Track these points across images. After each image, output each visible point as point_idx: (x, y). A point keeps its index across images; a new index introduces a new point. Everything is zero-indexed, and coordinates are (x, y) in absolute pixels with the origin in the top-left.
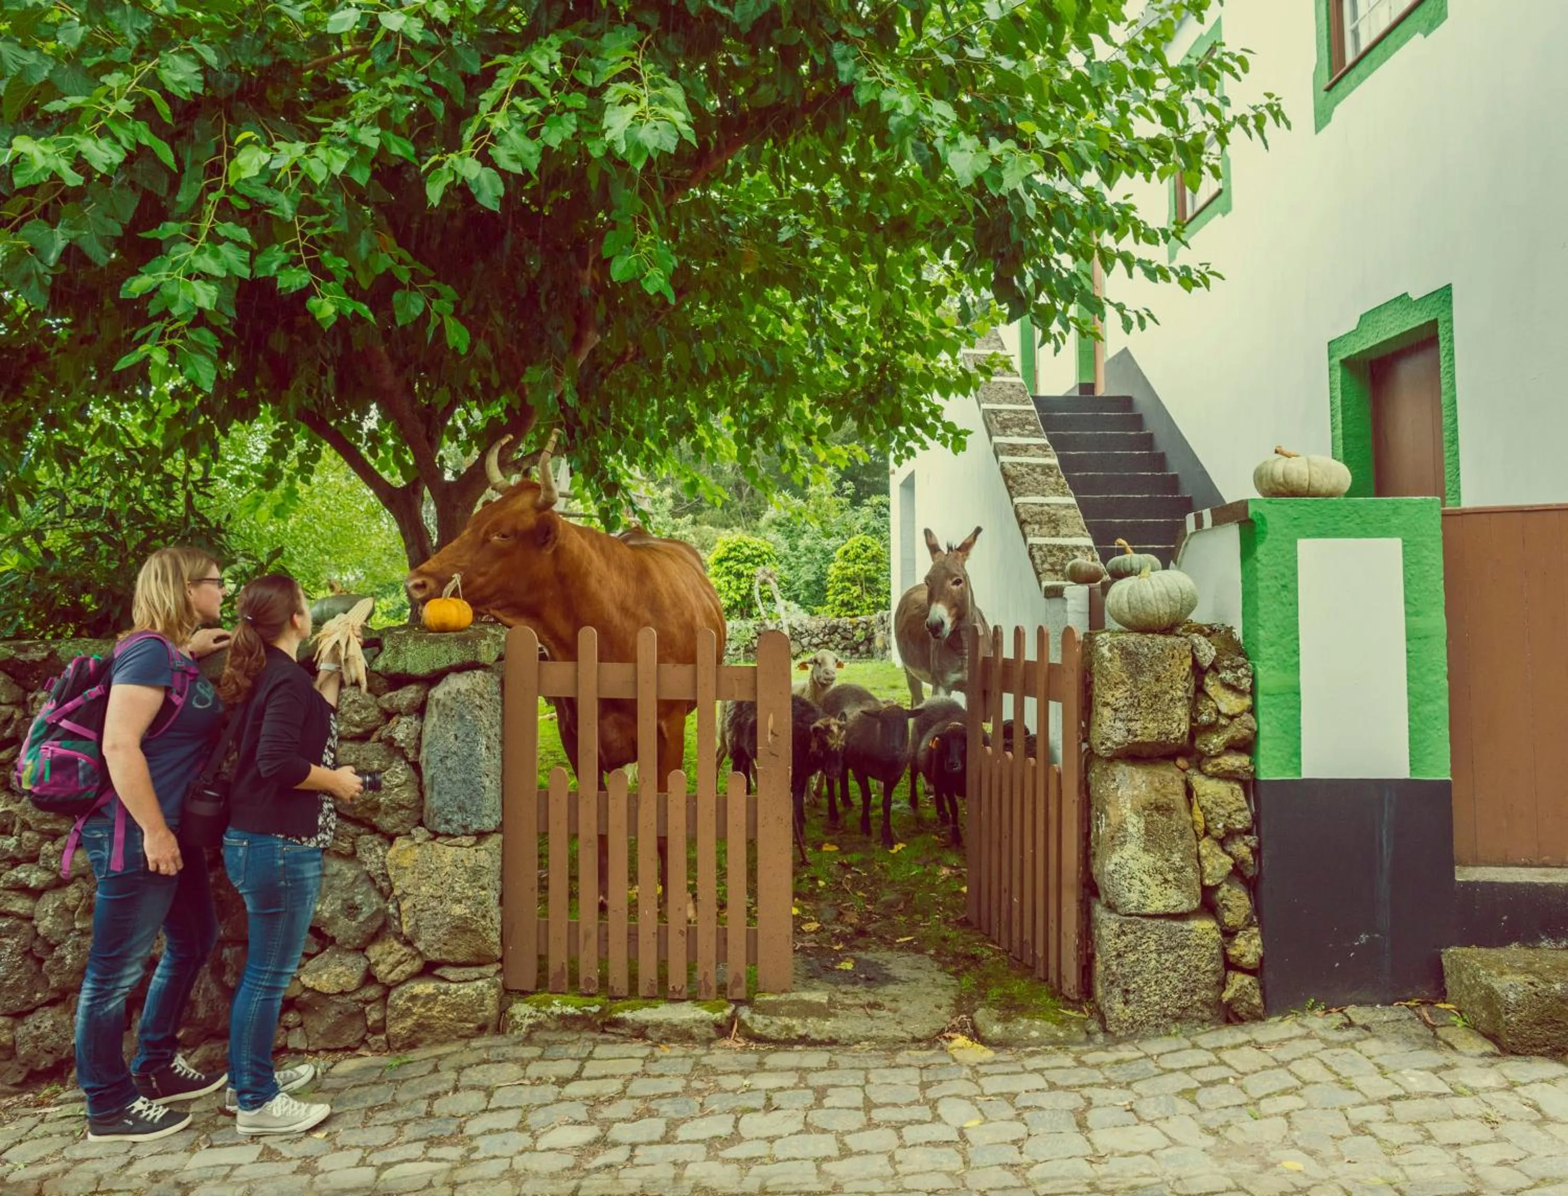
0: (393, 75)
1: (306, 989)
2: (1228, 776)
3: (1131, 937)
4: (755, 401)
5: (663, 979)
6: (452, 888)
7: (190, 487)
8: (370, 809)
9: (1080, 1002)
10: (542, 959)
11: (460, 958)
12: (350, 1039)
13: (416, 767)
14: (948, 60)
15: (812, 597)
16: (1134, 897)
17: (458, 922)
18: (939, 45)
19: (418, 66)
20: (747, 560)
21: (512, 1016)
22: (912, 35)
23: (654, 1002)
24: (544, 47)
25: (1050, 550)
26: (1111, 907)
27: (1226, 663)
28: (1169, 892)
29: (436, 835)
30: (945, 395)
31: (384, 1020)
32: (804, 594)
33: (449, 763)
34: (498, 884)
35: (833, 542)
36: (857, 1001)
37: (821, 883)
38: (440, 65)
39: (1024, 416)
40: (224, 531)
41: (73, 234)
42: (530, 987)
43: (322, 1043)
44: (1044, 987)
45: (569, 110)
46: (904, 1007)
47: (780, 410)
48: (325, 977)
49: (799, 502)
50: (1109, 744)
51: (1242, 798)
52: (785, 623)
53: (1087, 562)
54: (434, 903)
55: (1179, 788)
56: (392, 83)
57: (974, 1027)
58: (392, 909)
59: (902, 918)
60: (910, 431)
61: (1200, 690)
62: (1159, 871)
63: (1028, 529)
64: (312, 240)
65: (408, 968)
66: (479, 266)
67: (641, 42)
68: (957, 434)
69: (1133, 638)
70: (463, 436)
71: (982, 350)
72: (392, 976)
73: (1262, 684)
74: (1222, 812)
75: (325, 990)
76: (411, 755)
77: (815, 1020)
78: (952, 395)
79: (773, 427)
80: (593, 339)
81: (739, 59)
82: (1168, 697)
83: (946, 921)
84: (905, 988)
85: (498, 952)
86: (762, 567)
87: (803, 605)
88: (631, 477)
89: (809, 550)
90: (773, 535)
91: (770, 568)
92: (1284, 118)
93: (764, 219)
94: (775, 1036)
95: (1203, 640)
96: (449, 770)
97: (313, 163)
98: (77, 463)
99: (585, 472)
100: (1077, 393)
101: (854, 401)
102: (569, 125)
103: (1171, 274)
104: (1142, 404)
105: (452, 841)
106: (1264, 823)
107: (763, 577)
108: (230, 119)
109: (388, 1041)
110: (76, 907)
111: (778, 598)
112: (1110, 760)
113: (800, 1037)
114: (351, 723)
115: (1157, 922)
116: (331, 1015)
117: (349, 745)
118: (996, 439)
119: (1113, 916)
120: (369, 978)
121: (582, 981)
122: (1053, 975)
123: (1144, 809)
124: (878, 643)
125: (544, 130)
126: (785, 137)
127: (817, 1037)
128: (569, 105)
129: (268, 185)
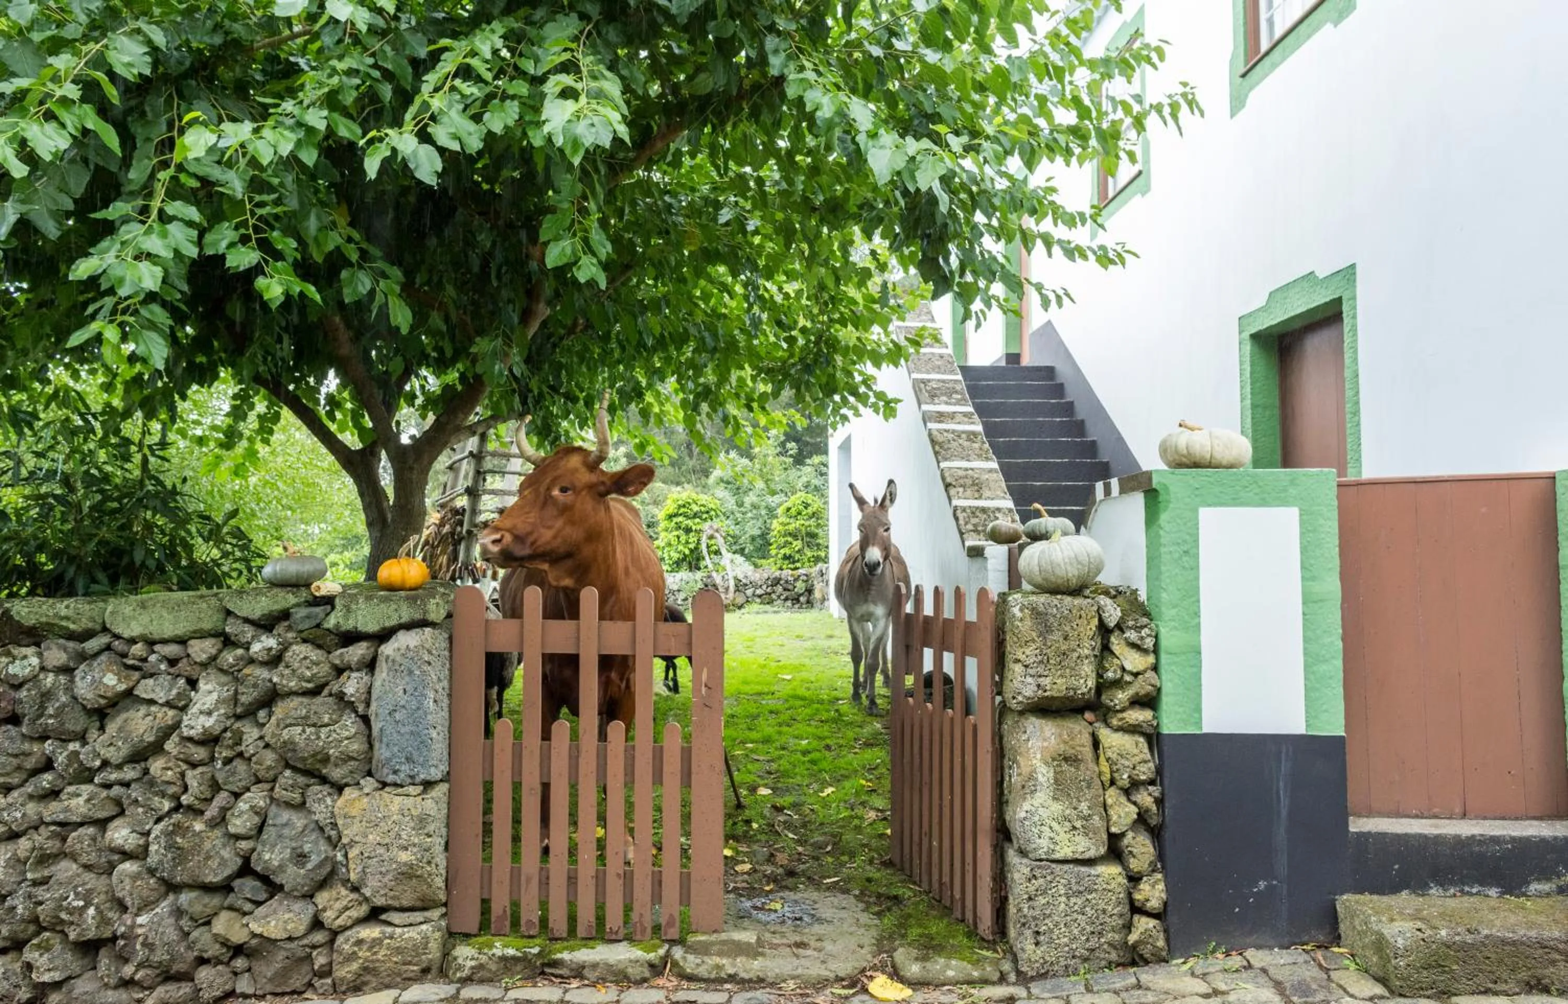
0: (340, 58)
1: (254, 935)
2: (1132, 729)
3: (1041, 881)
4: (699, 370)
5: (601, 920)
6: (399, 836)
7: (146, 451)
8: (320, 761)
9: (994, 942)
10: (486, 904)
11: (405, 903)
12: (297, 982)
13: (366, 720)
14: (877, 51)
15: (758, 550)
16: (1044, 843)
17: (404, 869)
18: (869, 36)
19: (365, 49)
20: (695, 515)
21: (455, 959)
22: (844, 27)
23: (591, 943)
24: (487, 33)
25: (974, 511)
26: (1023, 853)
27: (1131, 623)
28: (1077, 839)
29: (384, 785)
30: (877, 365)
31: (330, 964)
32: (749, 548)
33: (398, 716)
34: (444, 831)
35: (777, 499)
36: (785, 941)
37: (755, 826)
38: (388, 49)
39: (950, 385)
40: (181, 494)
41: (24, 208)
42: (475, 931)
43: (269, 988)
44: (961, 927)
45: (513, 97)
46: (829, 946)
47: (723, 378)
48: (273, 923)
49: (745, 461)
50: (1020, 698)
51: (1146, 750)
52: (731, 575)
53: (1008, 523)
54: (381, 850)
55: (1086, 739)
56: (341, 66)
57: (893, 966)
58: (339, 857)
59: (830, 860)
60: (844, 399)
61: (1106, 648)
62: (1066, 819)
63: (953, 492)
64: (261, 218)
65: (355, 913)
66: (432, 242)
67: (581, 32)
68: (888, 403)
69: (1043, 599)
70: (419, 401)
71: (913, 323)
72: (339, 922)
73: (1164, 643)
74: (1127, 763)
75: (273, 936)
76: (361, 709)
77: (744, 959)
78: (884, 365)
79: (717, 394)
80: (543, 311)
81: (679, 47)
82: (1075, 655)
83: (871, 862)
84: (830, 928)
85: (442, 897)
86: (709, 523)
87: (748, 558)
88: (583, 440)
89: (755, 506)
90: (721, 492)
91: (716, 524)
92: (1198, 107)
93: (705, 199)
94: (706, 975)
95: (1109, 601)
96: (397, 722)
97: (260, 144)
98: (31, 427)
99: (539, 434)
100: (1003, 364)
101: (793, 371)
102: (512, 111)
103: (1089, 254)
104: (1064, 373)
105: (400, 790)
106: (1167, 773)
107: (710, 532)
108: (181, 96)
109: (334, 984)
110: (28, 858)
111: (724, 551)
112: (1021, 713)
113: (730, 976)
114: (302, 678)
115: (1066, 867)
116: (279, 960)
117: (300, 699)
118: (925, 407)
119: (1025, 861)
120: (317, 924)
121: (523, 922)
122: (969, 916)
123: (1054, 759)
124: (817, 594)
125: (487, 116)
126: (723, 123)
127: (746, 976)
128: (511, 92)
129: (219, 162)
